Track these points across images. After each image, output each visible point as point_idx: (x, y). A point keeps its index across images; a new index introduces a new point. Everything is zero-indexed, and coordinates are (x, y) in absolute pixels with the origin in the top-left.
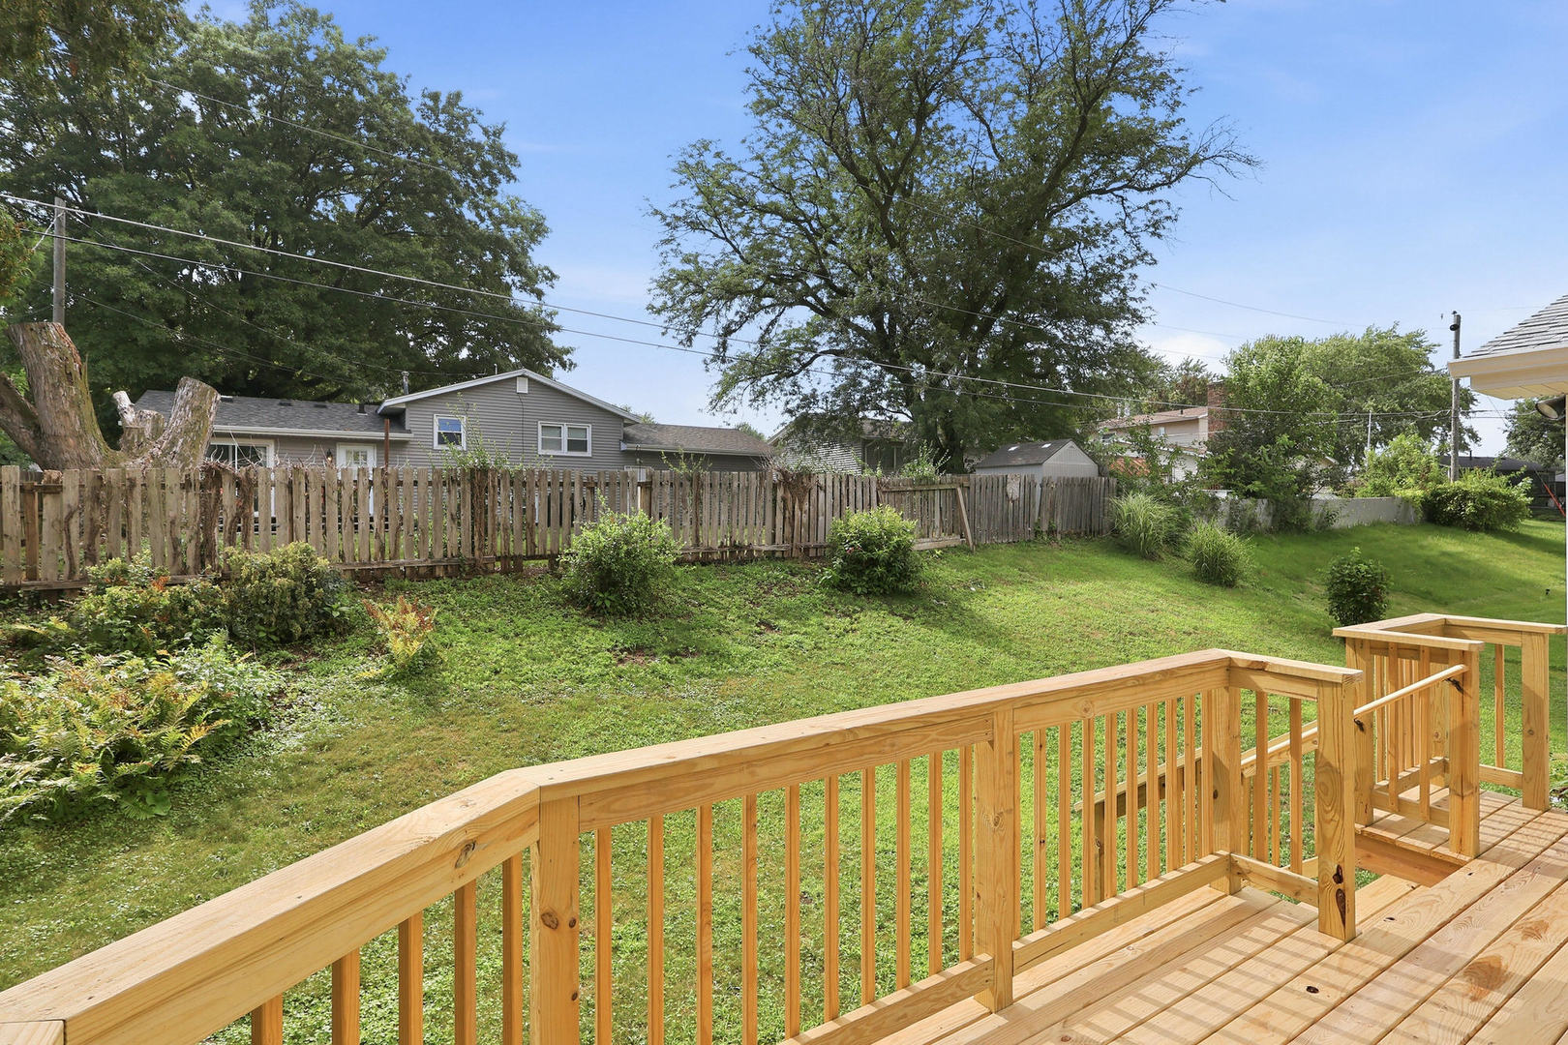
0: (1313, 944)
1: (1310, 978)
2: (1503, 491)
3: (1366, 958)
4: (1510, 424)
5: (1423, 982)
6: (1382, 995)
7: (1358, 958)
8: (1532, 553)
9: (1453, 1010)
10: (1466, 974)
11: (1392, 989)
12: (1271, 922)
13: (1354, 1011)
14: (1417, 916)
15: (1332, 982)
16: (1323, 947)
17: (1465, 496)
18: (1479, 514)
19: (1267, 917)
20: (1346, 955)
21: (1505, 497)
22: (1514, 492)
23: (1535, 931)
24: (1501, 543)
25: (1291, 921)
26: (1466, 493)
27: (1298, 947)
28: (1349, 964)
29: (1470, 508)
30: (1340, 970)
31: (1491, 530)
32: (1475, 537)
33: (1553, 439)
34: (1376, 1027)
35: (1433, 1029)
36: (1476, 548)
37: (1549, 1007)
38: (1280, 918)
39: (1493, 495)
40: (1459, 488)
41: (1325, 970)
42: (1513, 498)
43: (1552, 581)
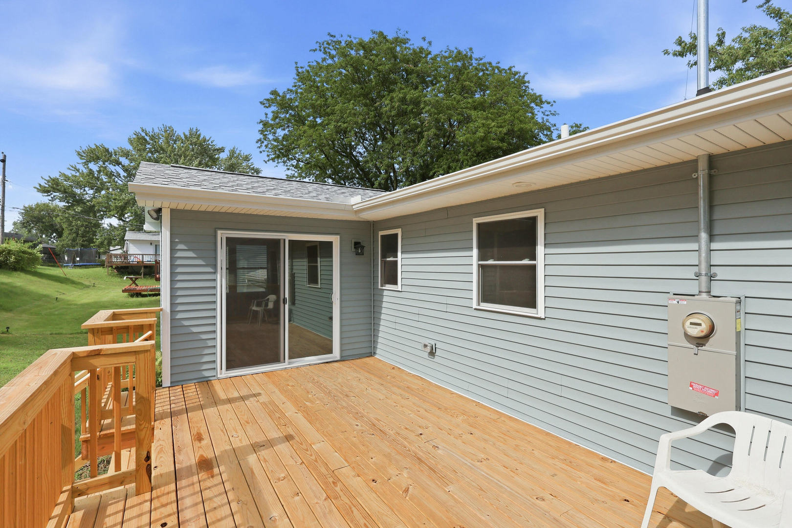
0: (140, 504)
1: (157, 520)
2: (30, 251)
3: (166, 491)
4: (21, 217)
5: (193, 484)
6: (188, 502)
7: (163, 495)
8: (44, 281)
9: (212, 487)
10: (201, 470)
11: (188, 496)
12: (110, 510)
13: (187, 518)
14: (162, 459)
15: (166, 514)
16: (146, 501)
17: (10, 252)
18: (17, 262)
19: (105, 508)
20: (158, 497)
21: (30, 254)
22: (35, 251)
23: (199, 438)
24: (29, 277)
25: (118, 502)
26: (10, 251)
27: (135, 512)
28: (164, 500)
29: (13, 259)
30: (163, 506)
31: (23, 270)
32: (16, 274)
33: (42, 227)
34: (201, 517)
35: (215, 499)
36: (18, 280)
37: (230, 461)
38: (112, 504)
39: (24, 252)
40: (6, 248)
41: (158, 511)
42: (34, 254)
43: (56, 293)
